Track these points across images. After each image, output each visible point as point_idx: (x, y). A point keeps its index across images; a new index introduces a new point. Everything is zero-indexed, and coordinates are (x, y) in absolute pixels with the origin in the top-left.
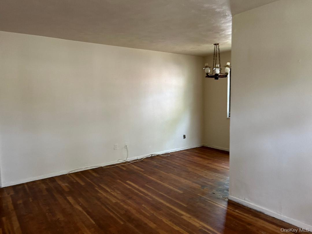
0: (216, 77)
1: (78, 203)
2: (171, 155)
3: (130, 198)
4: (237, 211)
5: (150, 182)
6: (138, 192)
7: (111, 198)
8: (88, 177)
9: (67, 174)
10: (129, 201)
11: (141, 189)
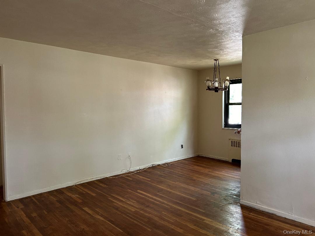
0: (216, 90)
1: (98, 213)
2: (171, 165)
3: (148, 206)
4: (251, 214)
5: (161, 190)
6: (154, 201)
7: (128, 207)
8: (96, 188)
9: (73, 185)
10: (148, 209)
11: (154, 197)
